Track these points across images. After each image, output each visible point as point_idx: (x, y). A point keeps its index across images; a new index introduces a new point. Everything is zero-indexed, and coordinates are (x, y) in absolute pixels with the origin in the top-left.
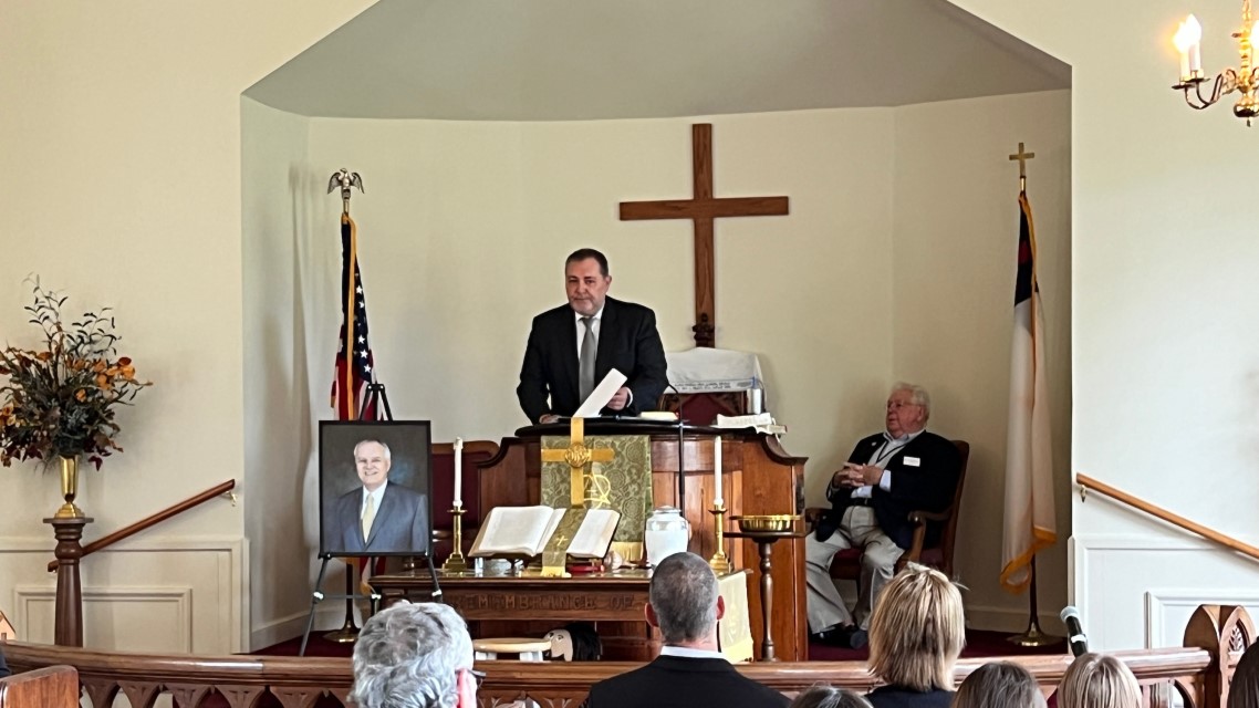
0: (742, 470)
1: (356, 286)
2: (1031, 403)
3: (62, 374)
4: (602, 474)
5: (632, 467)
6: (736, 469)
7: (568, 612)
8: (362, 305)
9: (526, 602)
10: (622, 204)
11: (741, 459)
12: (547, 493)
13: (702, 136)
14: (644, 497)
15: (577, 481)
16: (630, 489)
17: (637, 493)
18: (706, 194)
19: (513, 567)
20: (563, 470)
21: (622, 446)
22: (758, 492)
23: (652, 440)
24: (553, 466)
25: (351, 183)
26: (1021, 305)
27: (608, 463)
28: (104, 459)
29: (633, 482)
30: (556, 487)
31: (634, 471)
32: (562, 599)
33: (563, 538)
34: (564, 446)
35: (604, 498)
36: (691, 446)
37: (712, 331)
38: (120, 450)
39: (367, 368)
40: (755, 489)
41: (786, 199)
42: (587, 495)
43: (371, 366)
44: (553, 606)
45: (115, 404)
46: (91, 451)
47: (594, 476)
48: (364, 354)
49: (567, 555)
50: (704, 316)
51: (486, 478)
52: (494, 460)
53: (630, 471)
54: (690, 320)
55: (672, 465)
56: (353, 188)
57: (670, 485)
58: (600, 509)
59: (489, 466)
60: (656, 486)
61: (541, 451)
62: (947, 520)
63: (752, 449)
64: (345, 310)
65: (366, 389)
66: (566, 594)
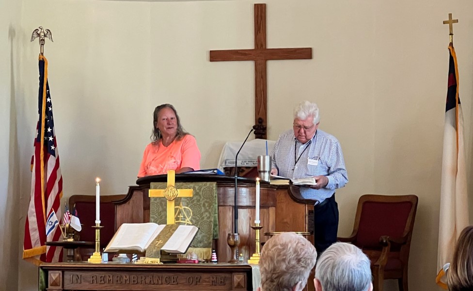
0: (275, 207)
1: (47, 97)
2: (455, 171)
4: (187, 206)
5: (206, 202)
6: (271, 207)
7: (161, 286)
8: (50, 109)
9: (136, 279)
10: (211, 51)
11: (275, 200)
12: (153, 218)
13: (260, 12)
14: (213, 220)
15: (171, 208)
16: (204, 215)
17: (209, 218)
18: (262, 45)
19: (131, 261)
20: (163, 203)
21: (200, 190)
22: (285, 220)
23: (219, 186)
24: (158, 201)
25: (45, 36)
26: (448, 111)
27: (190, 197)
29: (206, 211)
30: (160, 214)
31: (207, 205)
32: (157, 278)
33: (160, 242)
34: (165, 187)
35: (188, 219)
36: (244, 191)
37: (265, 129)
39: (53, 148)
40: (283, 219)
41: (311, 48)
42: (177, 219)
43: (55, 146)
44: (152, 282)
47: (182, 207)
48: (51, 139)
49: (161, 251)
50: (260, 119)
51: (120, 211)
52: (124, 200)
53: (204, 205)
54: (252, 122)
55: (230, 201)
56: (46, 38)
57: (230, 214)
58: (185, 226)
59: (120, 204)
60: (221, 214)
61: (149, 190)
62: (405, 243)
63: (282, 195)
64: (40, 112)
65: (52, 161)
66: (160, 274)
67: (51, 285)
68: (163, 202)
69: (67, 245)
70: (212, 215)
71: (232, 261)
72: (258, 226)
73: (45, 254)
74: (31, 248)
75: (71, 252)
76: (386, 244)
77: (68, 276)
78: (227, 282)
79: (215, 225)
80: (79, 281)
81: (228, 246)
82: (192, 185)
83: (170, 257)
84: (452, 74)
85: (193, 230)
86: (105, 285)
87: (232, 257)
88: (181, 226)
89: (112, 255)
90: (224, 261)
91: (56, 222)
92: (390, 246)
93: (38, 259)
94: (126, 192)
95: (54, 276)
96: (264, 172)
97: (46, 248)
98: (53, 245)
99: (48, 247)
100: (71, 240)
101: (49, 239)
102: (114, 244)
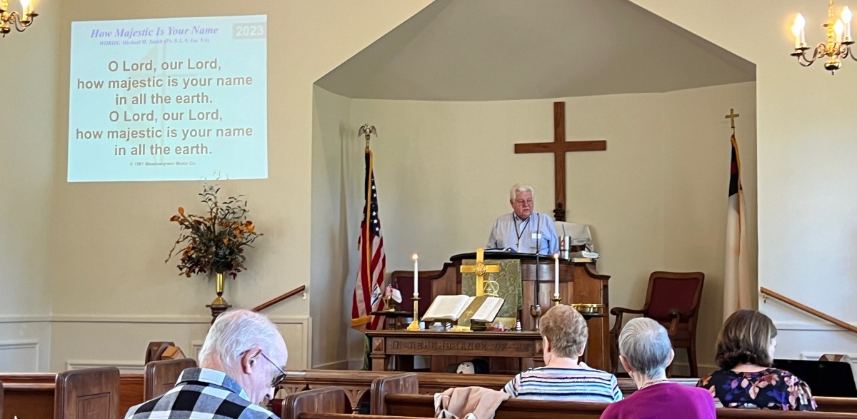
0: (573, 281)
1: (372, 185)
2: (738, 251)
3: (218, 229)
4: (495, 280)
5: (511, 277)
6: (570, 281)
7: (472, 351)
8: (375, 195)
9: (449, 345)
10: (516, 145)
11: (573, 275)
12: (465, 290)
13: (559, 109)
14: (517, 293)
15: (480, 283)
16: (510, 289)
17: (513, 291)
18: (561, 139)
19: (445, 329)
20: (474, 278)
21: (505, 266)
22: (582, 294)
23: (522, 263)
24: (469, 275)
26: (732, 196)
27: (498, 273)
28: (238, 273)
29: (511, 285)
30: (470, 287)
31: (512, 279)
32: (468, 344)
33: (470, 312)
34: (475, 264)
35: (495, 292)
36: (545, 267)
37: (564, 212)
38: (246, 269)
39: (377, 229)
40: (580, 292)
41: (604, 142)
42: (486, 291)
43: (379, 228)
44: (464, 348)
45: (244, 246)
46: (230, 269)
47: (490, 282)
48: (376, 221)
49: (472, 320)
50: (560, 204)
51: (436, 285)
52: (440, 274)
53: (509, 279)
54: (552, 206)
55: (533, 277)
56: (371, 134)
57: (532, 287)
58: (493, 298)
59: (437, 278)
60: (525, 289)
61: (461, 267)
62: (692, 316)
63: (579, 270)
64: (366, 198)
65: (376, 240)
66: (471, 341)
67: (375, 350)
68: (473, 276)
69: (389, 315)
70: (517, 289)
71: (534, 330)
72: (557, 298)
73: (370, 323)
74: (358, 317)
75: (392, 321)
76: (675, 316)
77: (390, 341)
78: (530, 349)
79: (520, 297)
80: (399, 347)
81: (531, 317)
82: (499, 261)
83: (479, 326)
84: (734, 163)
85: (499, 302)
86: (423, 350)
87: (535, 326)
88: (489, 298)
89: (429, 323)
90: (528, 330)
91: (380, 294)
92: (678, 318)
93: (365, 326)
94: (441, 268)
95: (377, 342)
96: (564, 250)
97: (371, 318)
98: (377, 315)
99: (373, 317)
100: (393, 310)
101: (374, 308)
102: (429, 314)
